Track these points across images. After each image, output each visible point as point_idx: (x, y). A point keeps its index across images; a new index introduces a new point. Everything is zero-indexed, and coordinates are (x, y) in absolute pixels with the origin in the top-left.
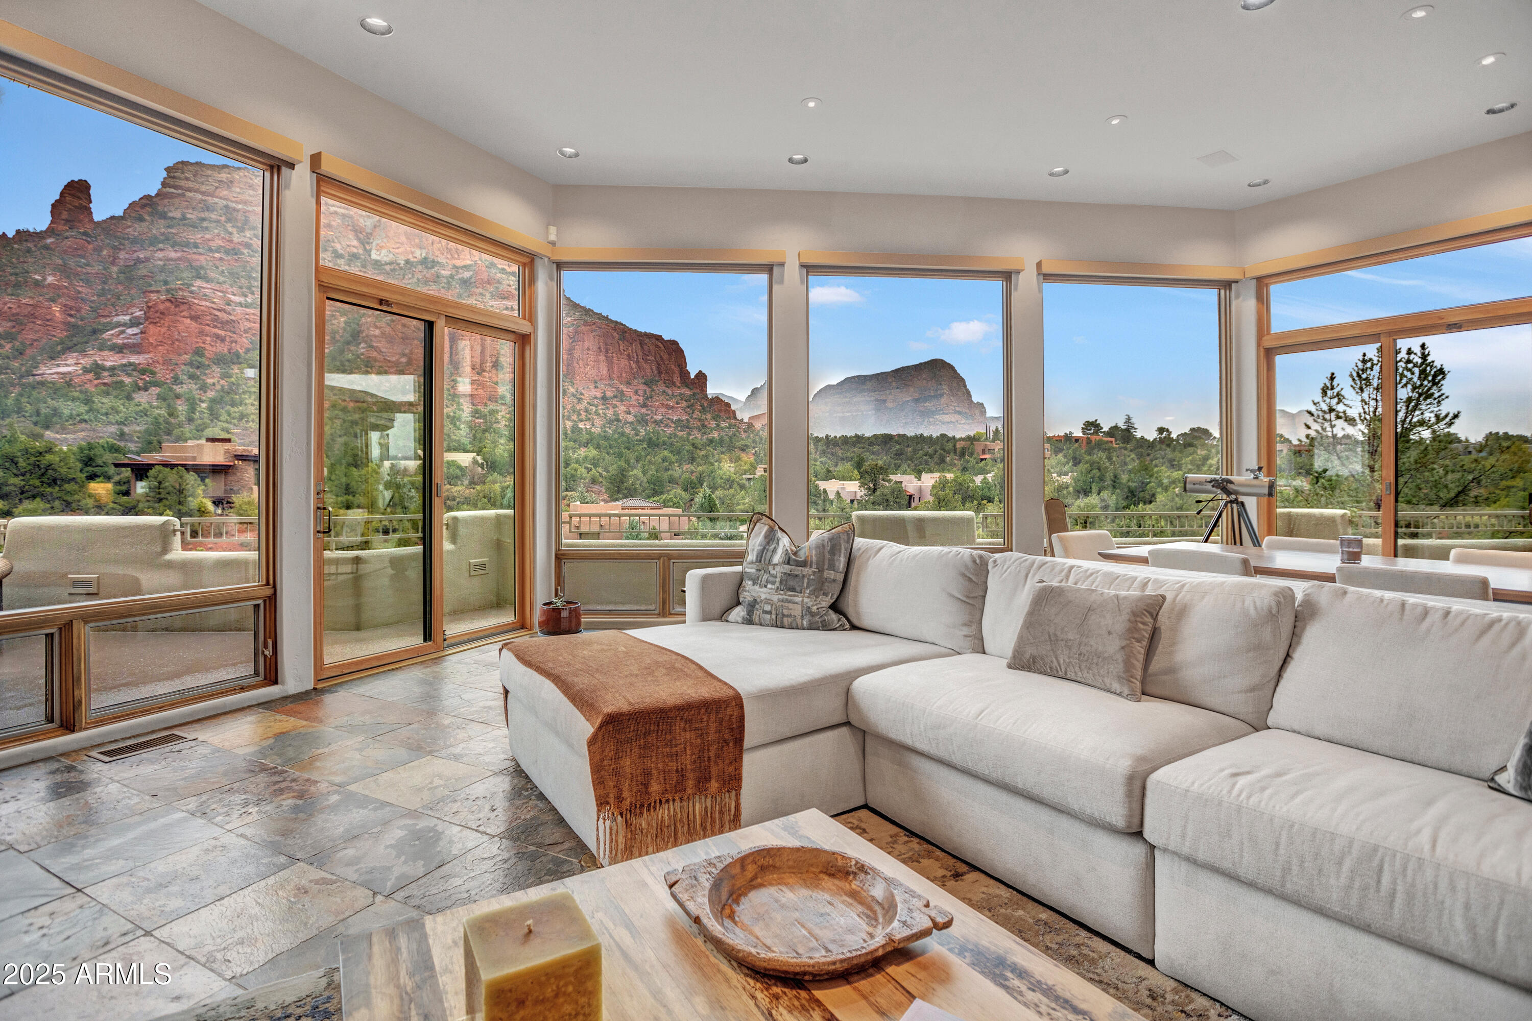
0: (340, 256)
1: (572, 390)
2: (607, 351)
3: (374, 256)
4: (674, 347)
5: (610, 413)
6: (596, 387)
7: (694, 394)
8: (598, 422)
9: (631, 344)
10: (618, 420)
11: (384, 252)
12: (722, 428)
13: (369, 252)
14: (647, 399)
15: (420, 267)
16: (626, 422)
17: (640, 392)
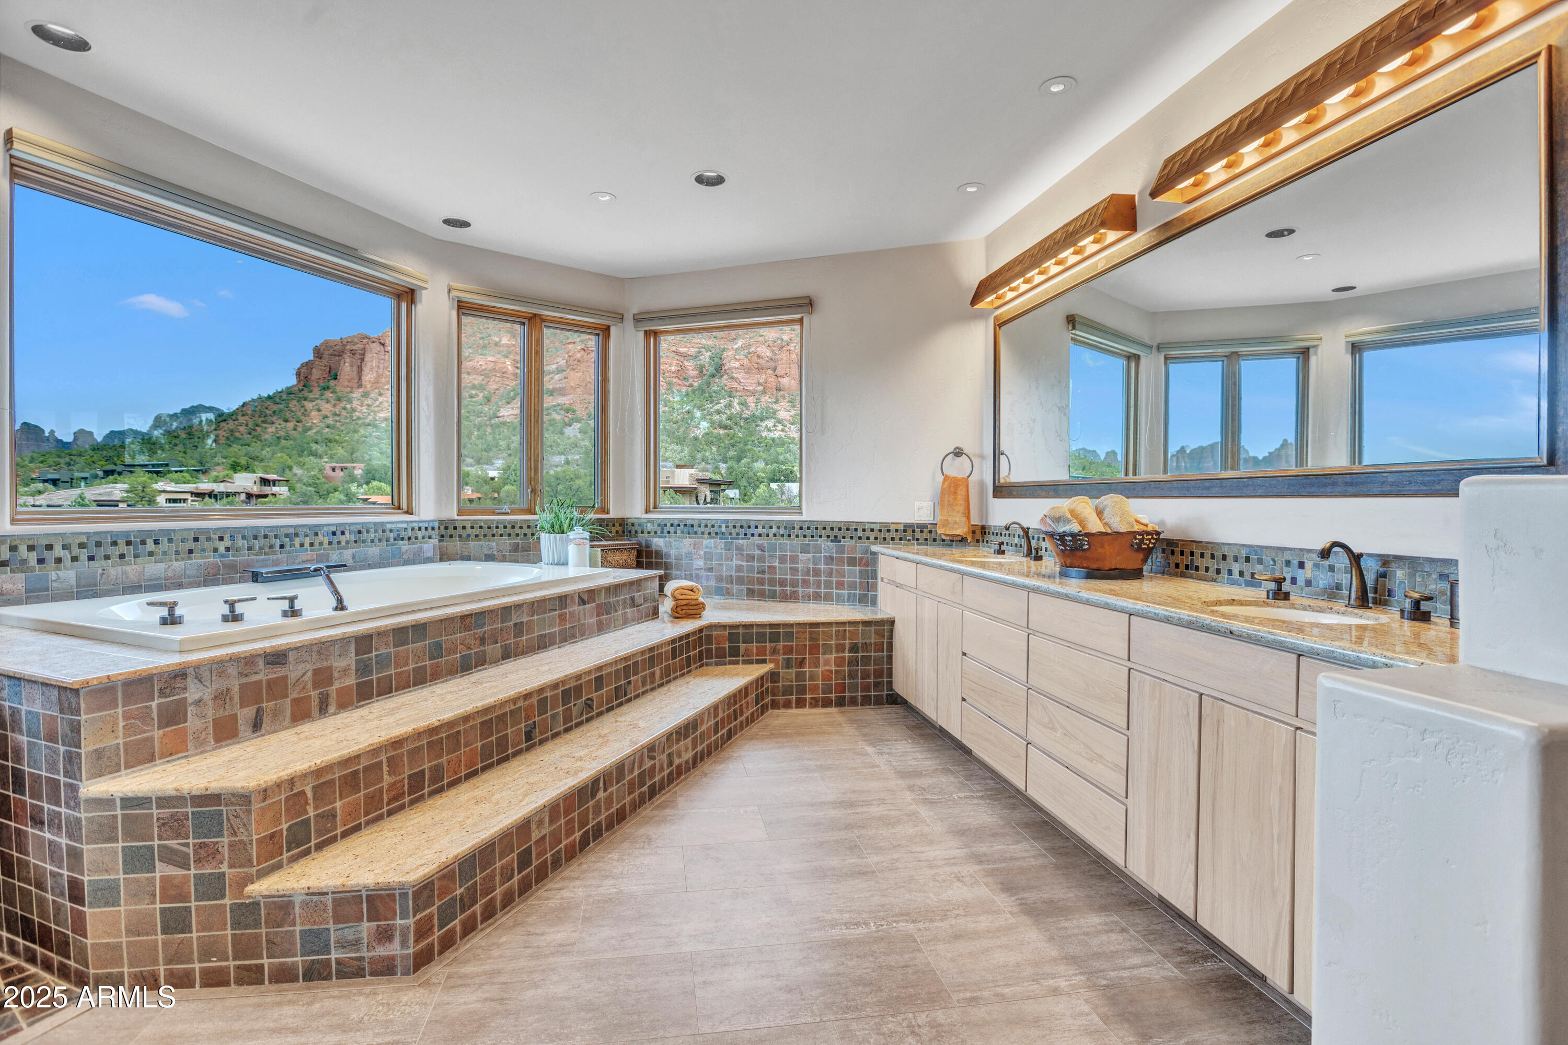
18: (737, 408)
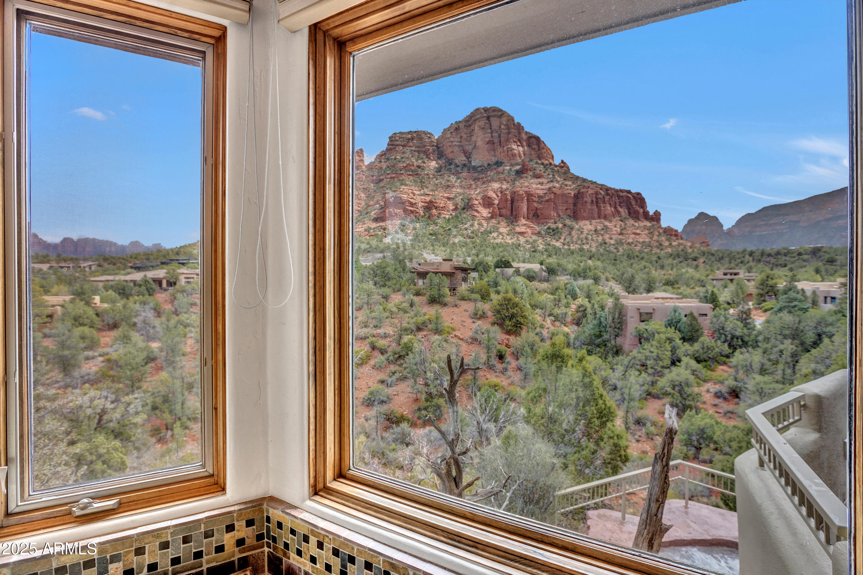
0: (458, 166)
1: (577, 227)
2: (597, 203)
3: (473, 164)
4: (639, 196)
5: (600, 239)
6: (591, 224)
7: (653, 225)
8: (594, 245)
9: (612, 197)
10: (605, 243)
11: (477, 161)
12: (674, 246)
13: (470, 162)
14: (622, 230)
15: (495, 167)
16: (610, 244)
17: (618, 226)
18: (476, 226)
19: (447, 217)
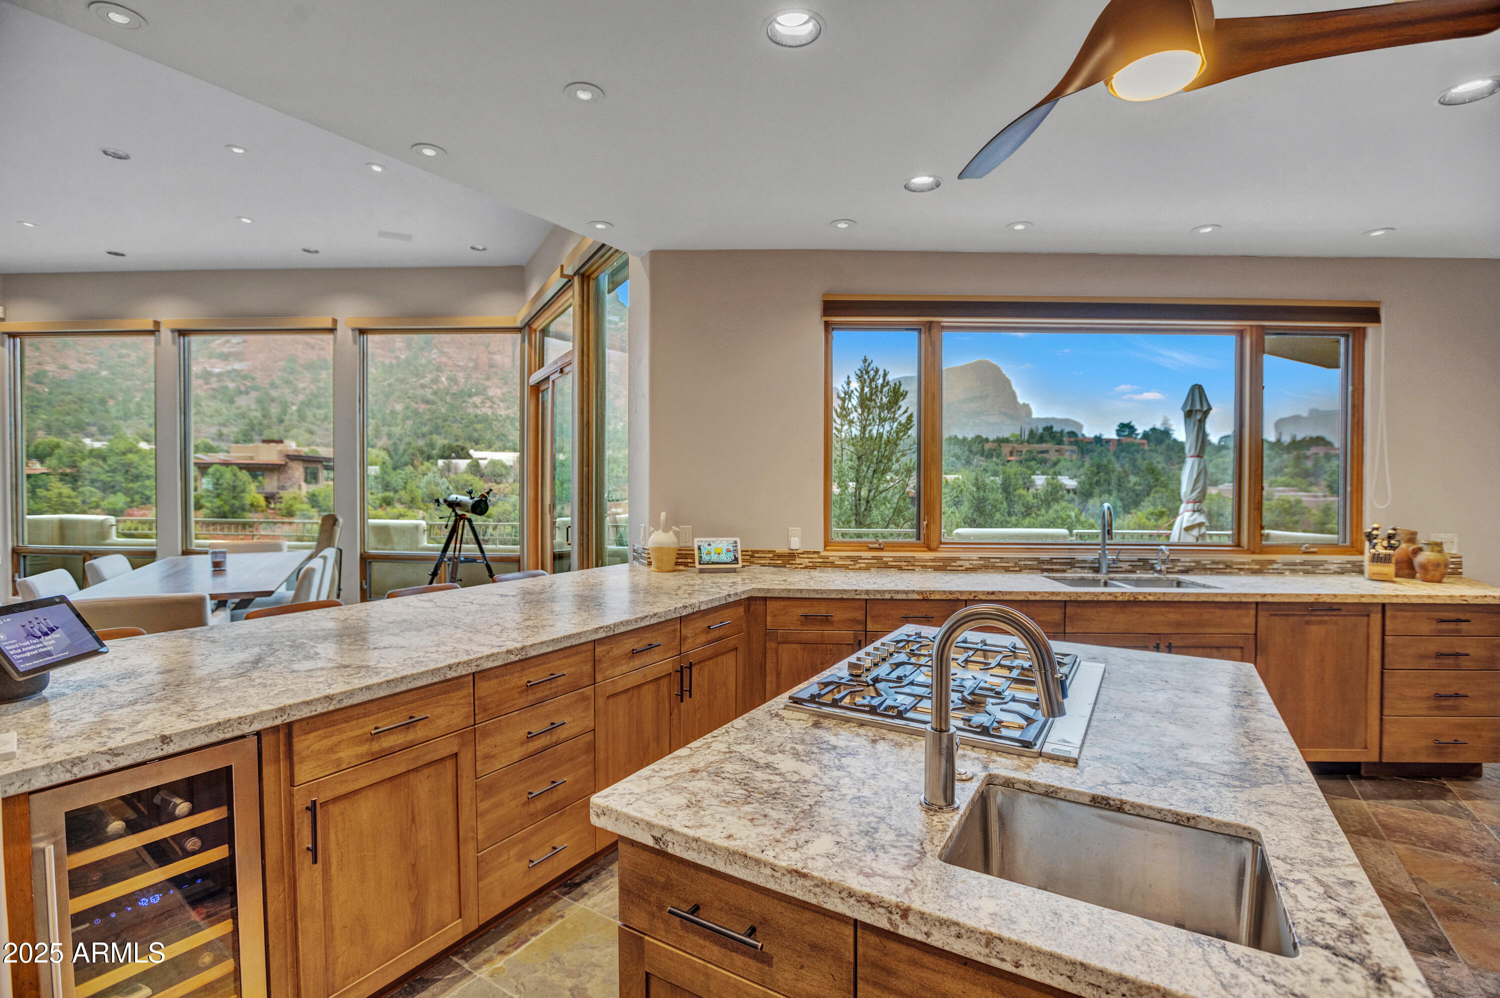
19: (387, 361)
